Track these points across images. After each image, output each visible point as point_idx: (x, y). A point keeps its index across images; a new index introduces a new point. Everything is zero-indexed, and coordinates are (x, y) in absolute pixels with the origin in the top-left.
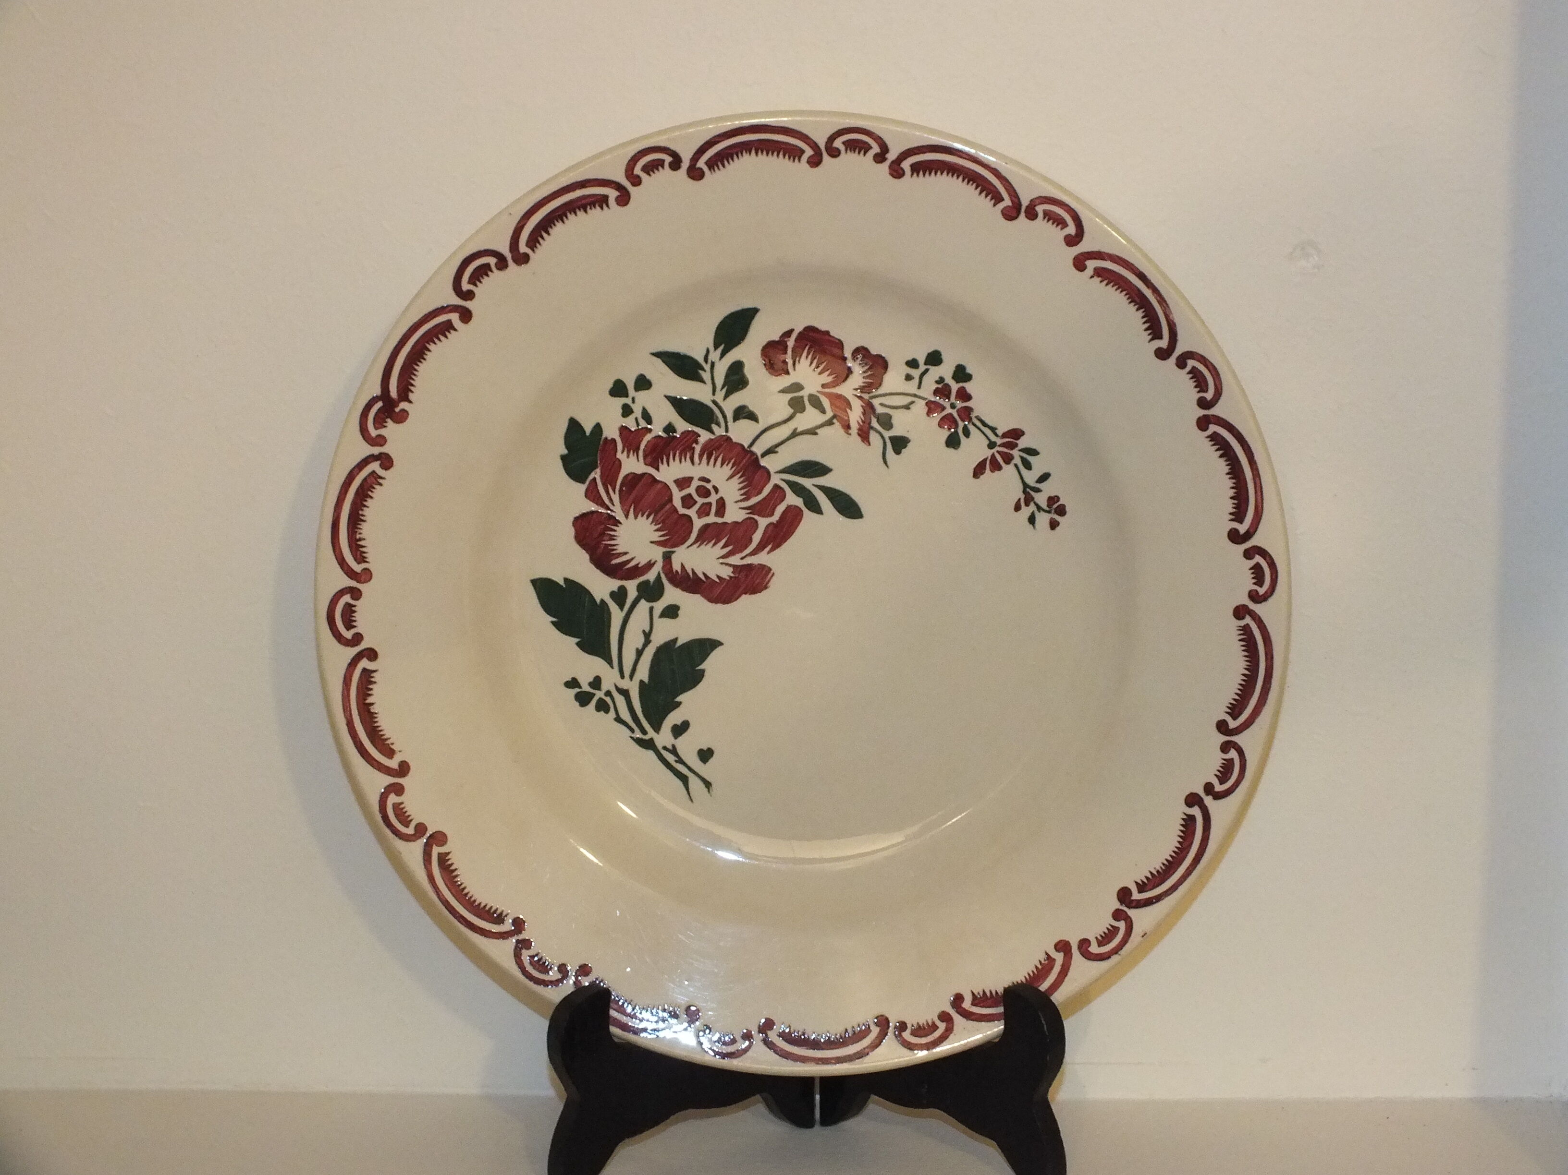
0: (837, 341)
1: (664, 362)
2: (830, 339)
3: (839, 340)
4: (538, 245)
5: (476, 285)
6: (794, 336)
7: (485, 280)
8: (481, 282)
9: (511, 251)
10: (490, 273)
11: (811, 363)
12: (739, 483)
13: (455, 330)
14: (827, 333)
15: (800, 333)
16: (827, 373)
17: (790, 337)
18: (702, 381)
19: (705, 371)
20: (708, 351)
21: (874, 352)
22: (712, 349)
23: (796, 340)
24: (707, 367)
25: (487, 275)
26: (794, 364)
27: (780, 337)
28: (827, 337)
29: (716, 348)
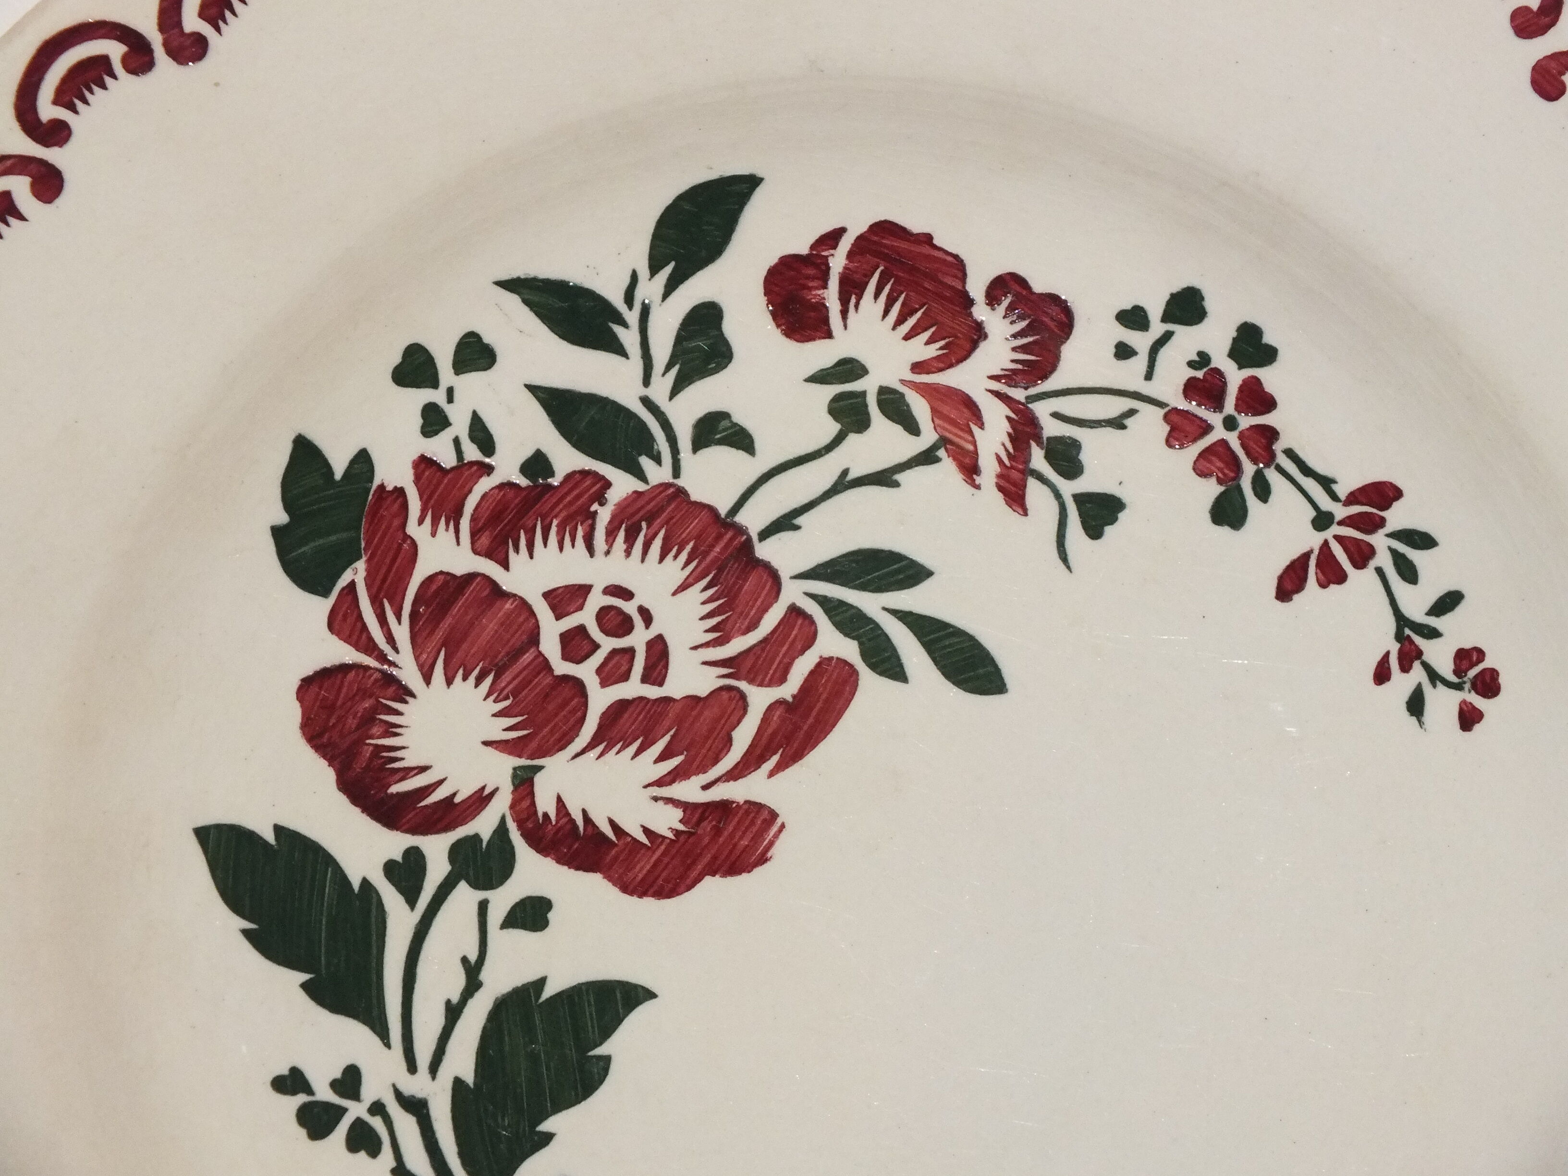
0: (950, 259)
1: (526, 302)
2: (936, 253)
3: (956, 257)
4: (228, 14)
5: (74, 110)
6: (846, 244)
7: (97, 97)
8: (86, 102)
9: (162, 27)
10: (108, 80)
11: (886, 312)
12: (704, 603)
13: (21, 218)
14: (927, 239)
15: (860, 238)
16: (926, 335)
17: (835, 247)
18: (620, 350)
19: (625, 325)
20: (634, 277)
21: (1039, 286)
22: (644, 272)
23: (850, 255)
24: (632, 317)
25: (103, 86)
26: (844, 313)
27: (813, 247)
28: (926, 250)
29: (654, 269)
